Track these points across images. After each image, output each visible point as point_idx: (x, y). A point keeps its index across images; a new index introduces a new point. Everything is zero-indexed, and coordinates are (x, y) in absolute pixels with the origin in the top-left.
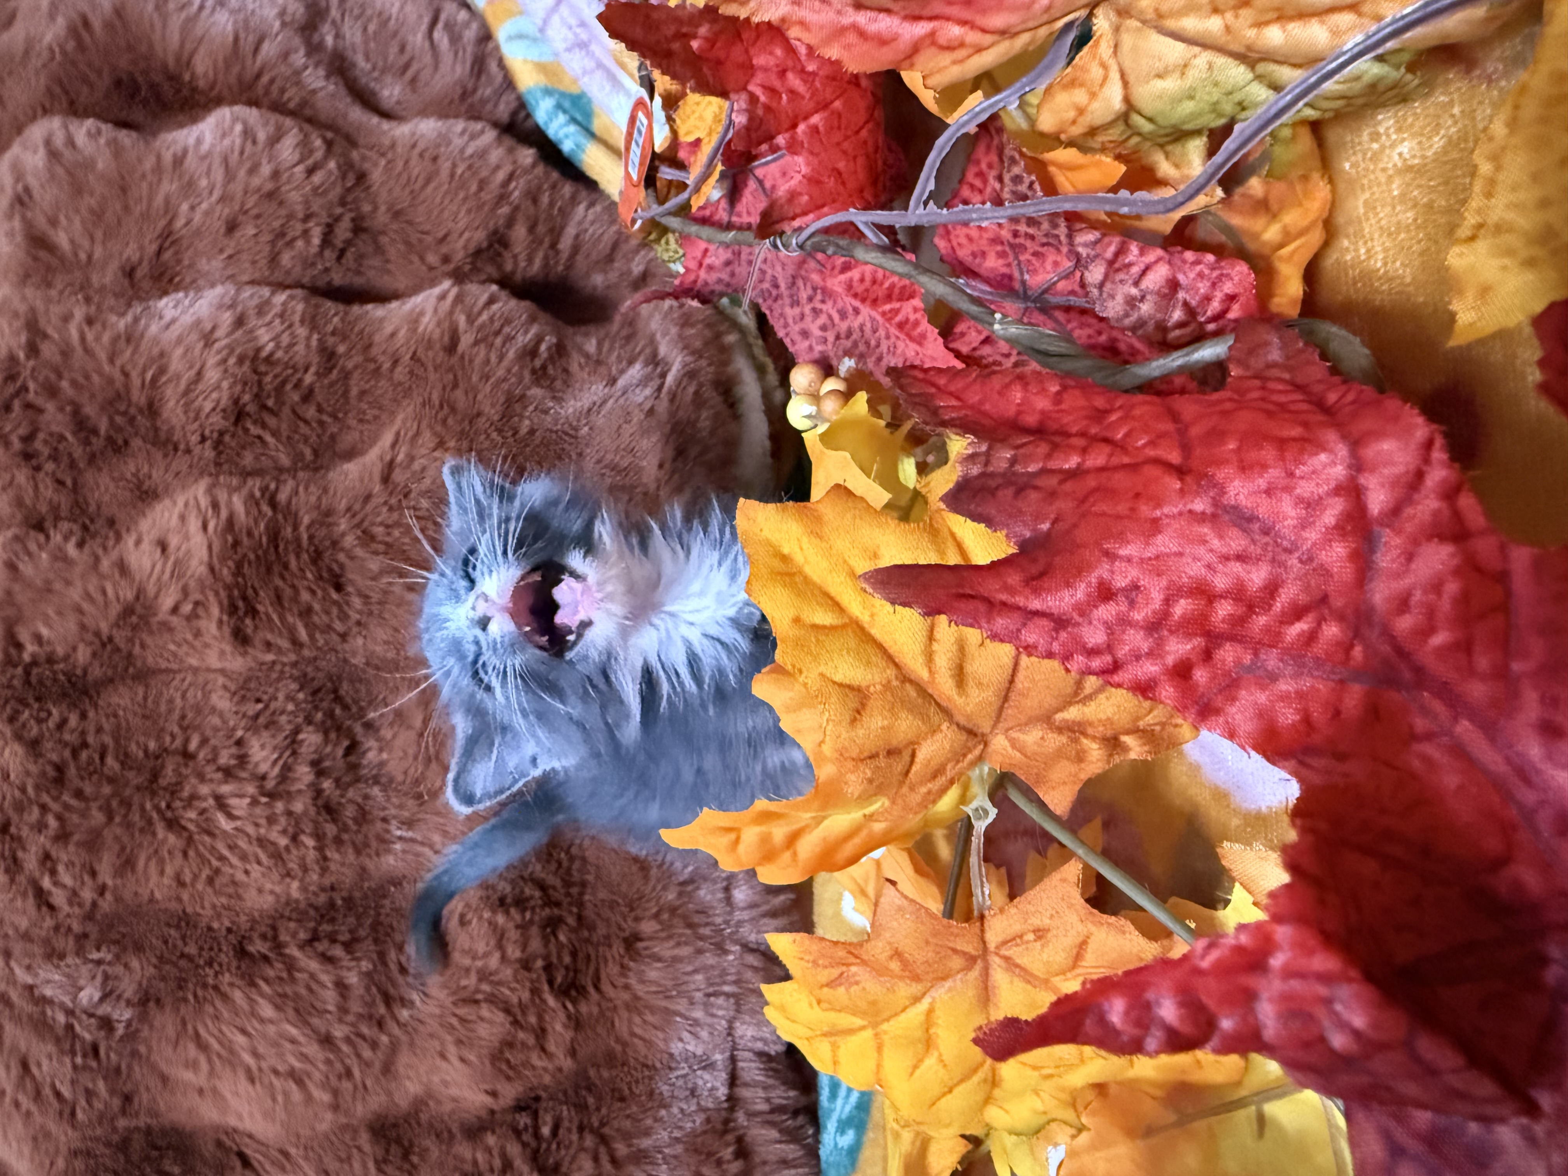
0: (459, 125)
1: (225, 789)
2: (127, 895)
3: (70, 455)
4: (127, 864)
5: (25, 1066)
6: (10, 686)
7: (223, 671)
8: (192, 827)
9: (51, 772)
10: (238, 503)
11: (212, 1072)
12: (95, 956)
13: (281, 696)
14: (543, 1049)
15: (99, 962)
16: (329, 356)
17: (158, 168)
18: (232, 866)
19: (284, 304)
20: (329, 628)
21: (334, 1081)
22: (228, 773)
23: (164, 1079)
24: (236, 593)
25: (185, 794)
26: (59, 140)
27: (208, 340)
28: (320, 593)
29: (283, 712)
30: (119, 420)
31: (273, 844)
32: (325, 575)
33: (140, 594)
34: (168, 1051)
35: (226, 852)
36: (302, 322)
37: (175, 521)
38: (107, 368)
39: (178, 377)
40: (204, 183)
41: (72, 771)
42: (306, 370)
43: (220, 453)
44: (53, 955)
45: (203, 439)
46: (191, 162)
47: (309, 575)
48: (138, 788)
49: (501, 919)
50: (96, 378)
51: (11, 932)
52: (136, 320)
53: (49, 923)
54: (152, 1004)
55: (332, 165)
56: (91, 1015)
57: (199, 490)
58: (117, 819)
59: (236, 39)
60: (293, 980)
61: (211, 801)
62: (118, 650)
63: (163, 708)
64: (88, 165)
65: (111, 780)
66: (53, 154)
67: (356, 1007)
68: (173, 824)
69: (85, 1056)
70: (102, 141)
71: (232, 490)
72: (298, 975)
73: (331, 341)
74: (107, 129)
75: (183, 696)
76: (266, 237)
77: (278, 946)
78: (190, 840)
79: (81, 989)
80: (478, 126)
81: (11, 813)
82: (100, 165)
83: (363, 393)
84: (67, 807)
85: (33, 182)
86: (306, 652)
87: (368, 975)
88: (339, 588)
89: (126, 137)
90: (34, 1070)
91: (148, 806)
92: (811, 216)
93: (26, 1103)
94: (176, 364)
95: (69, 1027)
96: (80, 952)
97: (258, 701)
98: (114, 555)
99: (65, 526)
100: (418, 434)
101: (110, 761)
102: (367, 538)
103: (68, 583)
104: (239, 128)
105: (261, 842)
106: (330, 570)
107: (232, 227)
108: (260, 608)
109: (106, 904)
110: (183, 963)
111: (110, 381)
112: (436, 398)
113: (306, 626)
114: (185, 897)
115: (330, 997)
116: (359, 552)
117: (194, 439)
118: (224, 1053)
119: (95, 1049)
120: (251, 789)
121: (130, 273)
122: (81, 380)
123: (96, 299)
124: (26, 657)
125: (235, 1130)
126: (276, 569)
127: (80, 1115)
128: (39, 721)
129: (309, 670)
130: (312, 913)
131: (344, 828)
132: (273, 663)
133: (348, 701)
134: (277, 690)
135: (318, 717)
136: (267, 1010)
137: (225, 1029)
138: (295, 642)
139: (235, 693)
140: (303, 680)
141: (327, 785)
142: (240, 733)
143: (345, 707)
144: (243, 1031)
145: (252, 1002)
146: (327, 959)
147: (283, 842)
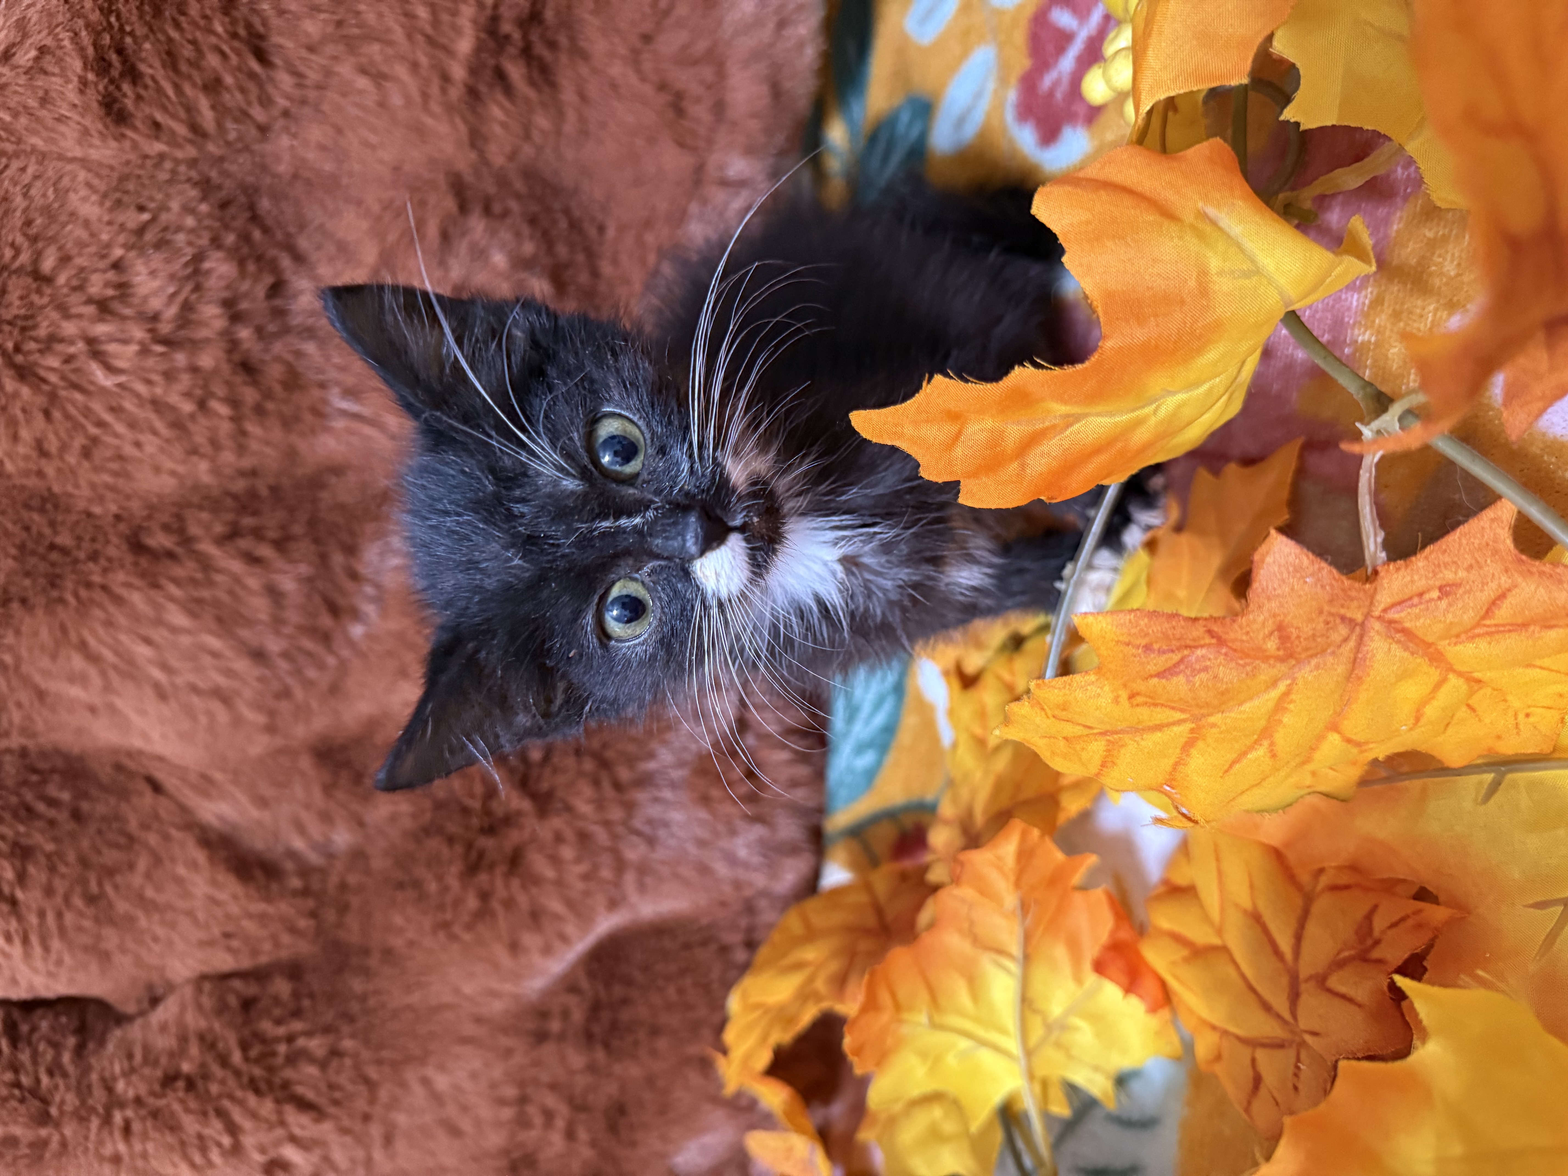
1: (101, 329)
7: (84, 162)
8: (53, 378)
11: (108, 688)
13: (175, 205)
18: (116, 435)
20: (244, 115)
21: (269, 701)
22: (104, 308)
23: (41, 695)
24: (106, 39)
25: (42, 332)
28: (234, 60)
29: (179, 229)
31: (173, 408)
32: (242, 32)
34: (45, 662)
35: (108, 417)
47: (219, 29)
54: (15, 606)
60: (210, 583)
61: (81, 346)
67: (293, 616)
68: (27, 374)
72: (219, 578)
75: (26, 194)
77: (187, 541)
78: (53, 396)
86: (212, 148)
87: (310, 580)
88: (261, 56)
97: (141, 209)
105: (156, 404)
106: (249, 26)
108: (143, 68)
110: (54, 556)
113: (213, 107)
114: (50, 470)
115: (259, 604)
118: (122, 665)
120: (138, 333)
125: (141, 753)
129: (213, 174)
130: (229, 502)
131: (268, 395)
132: (162, 157)
133: (269, 222)
134: (168, 196)
135: (230, 239)
136: (177, 617)
137: (123, 638)
138: (196, 128)
139: (105, 196)
140: (206, 186)
141: (244, 333)
142: (118, 252)
143: (266, 230)
144: (148, 641)
145: (158, 607)
146: (253, 560)
147: (187, 407)
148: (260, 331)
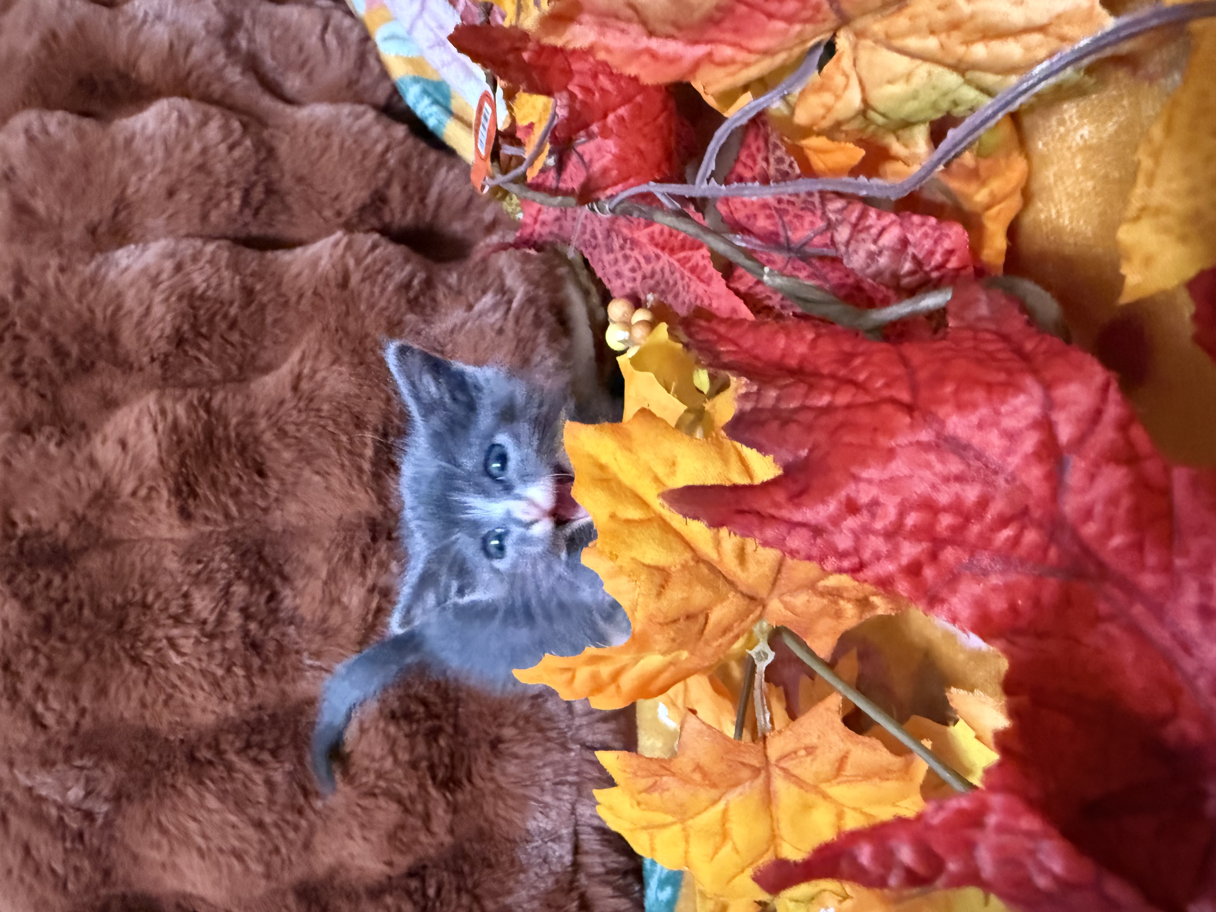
0: (346, 109)
1: (175, 632)
2: (102, 715)
3: (50, 375)
4: (102, 692)
5: (27, 850)
6: (7, 555)
7: (172, 540)
8: (149, 662)
9: (41, 622)
10: (181, 410)
11: (172, 850)
12: (78, 763)
13: (217, 558)
14: (429, 830)
15: (82, 768)
16: (249, 293)
17: (113, 149)
18: (182, 692)
19: (213, 253)
20: (254, 505)
21: (266, 856)
22: (177, 620)
23: (135, 858)
24: (180, 479)
25: (145, 636)
26: (36, 127)
27: (155, 282)
28: (245, 478)
29: (219, 571)
30: (88, 347)
31: (213, 674)
32: (250, 464)
33: (106, 482)
34: (138, 836)
35: (178, 682)
36: (227, 267)
37: (132, 425)
38: (76, 306)
39: (130, 312)
40: (148, 159)
41: (57, 620)
42: (231, 303)
43: (166, 370)
44: (47, 763)
45: (153, 360)
46: (138, 143)
47: (237, 464)
48: (108, 633)
49: (392, 729)
50: (68, 314)
51: (13, 746)
52: (99, 267)
53: (42, 738)
54: (124, 801)
55: (248, 143)
56: (78, 809)
57: (150, 400)
58: (93, 658)
59: (171, 46)
60: (232, 779)
61: (165, 642)
62: (89, 525)
63: (127, 569)
64: (59, 146)
65: (89, 627)
66: (31, 139)
67: (281, 798)
68: (136, 660)
69: (73, 841)
70: (69, 128)
71: (176, 400)
72: (236, 775)
73: (249, 281)
74: (72, 119)
75: (142, 560)
76: (197, 201)
77: (220, 753)
78: (149, 672)
79: (69, 789)
80: (360, 108)
81: (11, 654)
82: (68, 148)
83: (276, 322)
84: (53, 649)
85: (16, 162)
86: (237, 524)
87: (290, 773)
88: (261, 474)
89: (88, 124)
90: (34, 852)
91: (117, 646)
92: (620, 187)
93: (28, 878)
94: (130, 300)
95: (61, 819)
96: (67, 760)
97: (199, 562)
98: (86, 451)
99: (47, 429)
100: (319, 351)
101: (87, 612)
102: (282, 434)
103: (51, 474)
104: (175, 115)
105: (204, 672)
106: (255, 460)
107: (171, 193)
108: (200, 491)
109: (87, 723)
110: (147, 767)
111: (79, 316)
112: (333, 324)
113: (236, 503)
114: (147, 716)
115: (261, 792)
116: (276, 445)
117: (146, 359)
118: (180, 836)
119: (80, 836)
120: (195, 632)
121: (92, 231)
122: (57, 316)
123: (67, 252)
124: (20, 533)
125: (191, 895)
126: (211, 460)
127: (70, 886)
128: (32, 582)
129: (239, 537)
130: (245, 727)
131: (267, 660)
132: (211, 533)
133: (269, 560)
134: (214, 553)
135: (246, 573)
136: (212, 802)
137: (181, 819)
138: (228, 516)
139: (181, 557)
140: (235, 545)
141: (253, 626)
142: (185, 588)
143: (267, 565)
144: (195, 819)
145: (202, 797)
146: (257, 762)
147: (220, 672)
148: (261, 623)
